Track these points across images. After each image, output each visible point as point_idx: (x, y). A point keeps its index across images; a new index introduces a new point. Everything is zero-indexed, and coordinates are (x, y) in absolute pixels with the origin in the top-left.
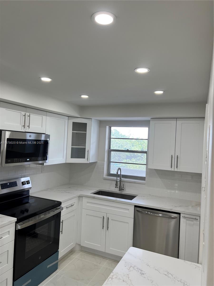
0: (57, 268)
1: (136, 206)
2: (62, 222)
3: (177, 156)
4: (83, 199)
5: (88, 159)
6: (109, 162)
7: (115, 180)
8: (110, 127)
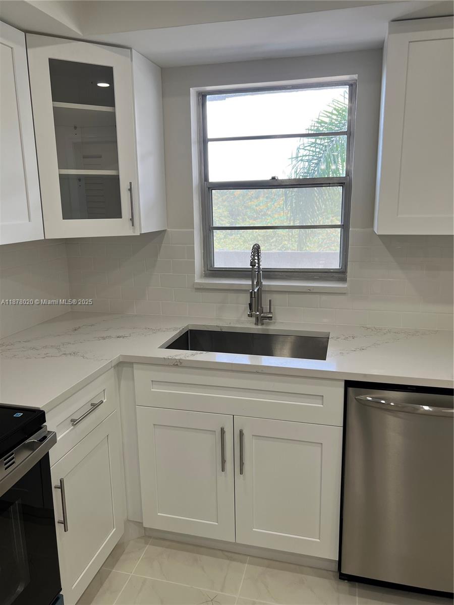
2: (61, 487)
5: (132, 219)
6: (208, 229)
8: (202, 98)
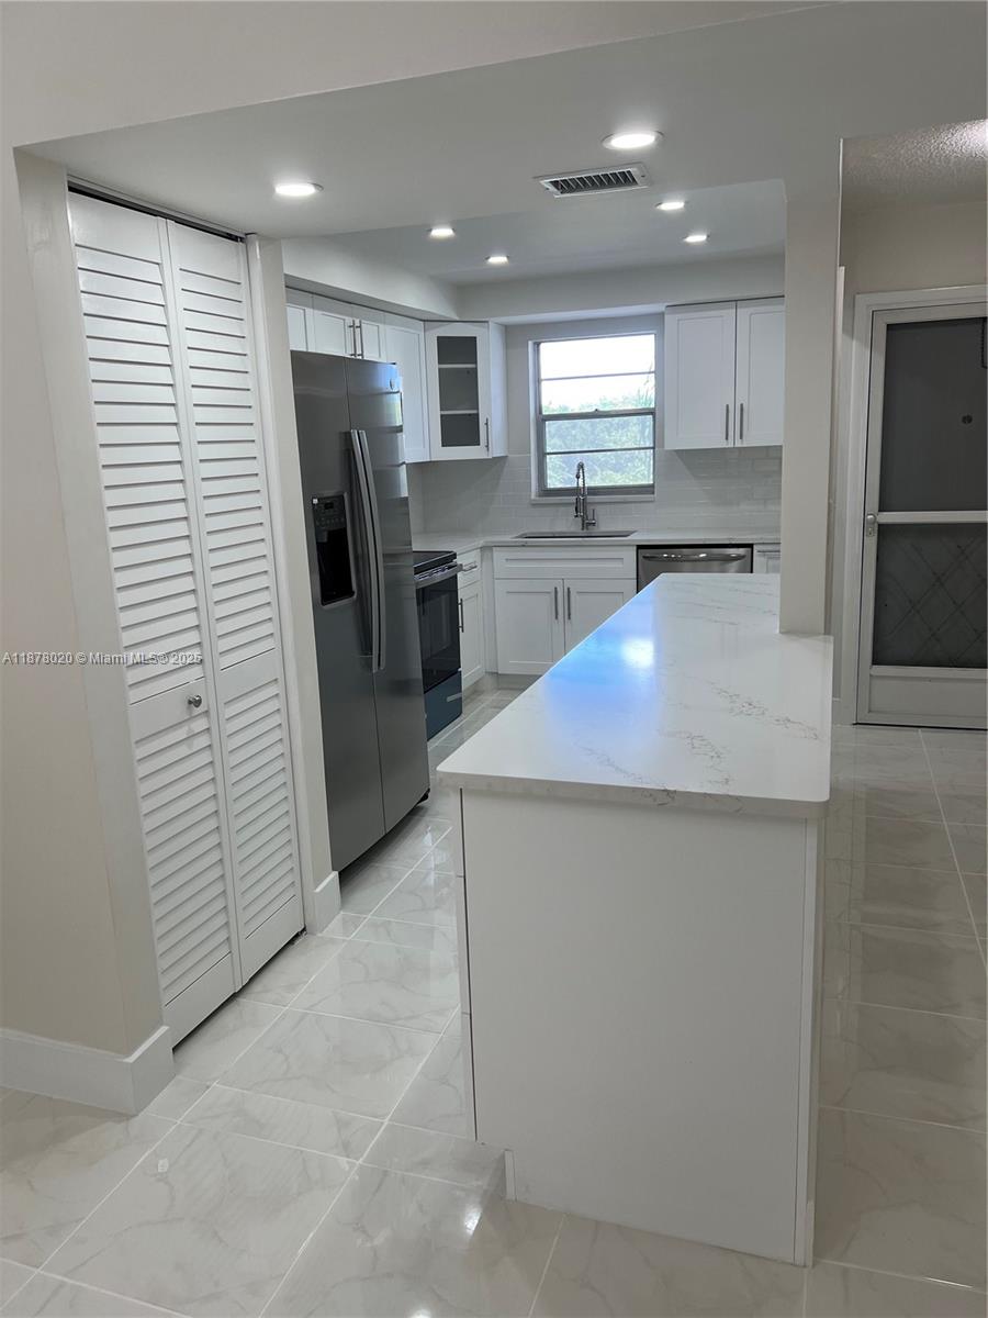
0: (461, 713)
1: (640, 547)
2: (461, 604)
3: (742, 405)
4: (495, 554)
6: (542, 453)
7: (571, 504)
8: (537, 345)
